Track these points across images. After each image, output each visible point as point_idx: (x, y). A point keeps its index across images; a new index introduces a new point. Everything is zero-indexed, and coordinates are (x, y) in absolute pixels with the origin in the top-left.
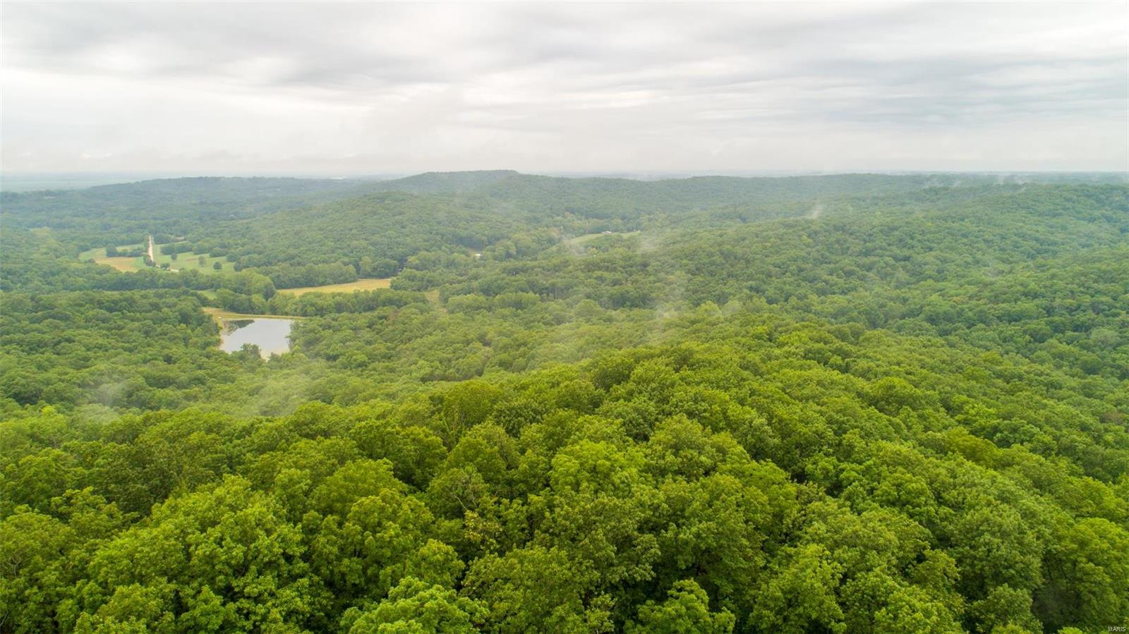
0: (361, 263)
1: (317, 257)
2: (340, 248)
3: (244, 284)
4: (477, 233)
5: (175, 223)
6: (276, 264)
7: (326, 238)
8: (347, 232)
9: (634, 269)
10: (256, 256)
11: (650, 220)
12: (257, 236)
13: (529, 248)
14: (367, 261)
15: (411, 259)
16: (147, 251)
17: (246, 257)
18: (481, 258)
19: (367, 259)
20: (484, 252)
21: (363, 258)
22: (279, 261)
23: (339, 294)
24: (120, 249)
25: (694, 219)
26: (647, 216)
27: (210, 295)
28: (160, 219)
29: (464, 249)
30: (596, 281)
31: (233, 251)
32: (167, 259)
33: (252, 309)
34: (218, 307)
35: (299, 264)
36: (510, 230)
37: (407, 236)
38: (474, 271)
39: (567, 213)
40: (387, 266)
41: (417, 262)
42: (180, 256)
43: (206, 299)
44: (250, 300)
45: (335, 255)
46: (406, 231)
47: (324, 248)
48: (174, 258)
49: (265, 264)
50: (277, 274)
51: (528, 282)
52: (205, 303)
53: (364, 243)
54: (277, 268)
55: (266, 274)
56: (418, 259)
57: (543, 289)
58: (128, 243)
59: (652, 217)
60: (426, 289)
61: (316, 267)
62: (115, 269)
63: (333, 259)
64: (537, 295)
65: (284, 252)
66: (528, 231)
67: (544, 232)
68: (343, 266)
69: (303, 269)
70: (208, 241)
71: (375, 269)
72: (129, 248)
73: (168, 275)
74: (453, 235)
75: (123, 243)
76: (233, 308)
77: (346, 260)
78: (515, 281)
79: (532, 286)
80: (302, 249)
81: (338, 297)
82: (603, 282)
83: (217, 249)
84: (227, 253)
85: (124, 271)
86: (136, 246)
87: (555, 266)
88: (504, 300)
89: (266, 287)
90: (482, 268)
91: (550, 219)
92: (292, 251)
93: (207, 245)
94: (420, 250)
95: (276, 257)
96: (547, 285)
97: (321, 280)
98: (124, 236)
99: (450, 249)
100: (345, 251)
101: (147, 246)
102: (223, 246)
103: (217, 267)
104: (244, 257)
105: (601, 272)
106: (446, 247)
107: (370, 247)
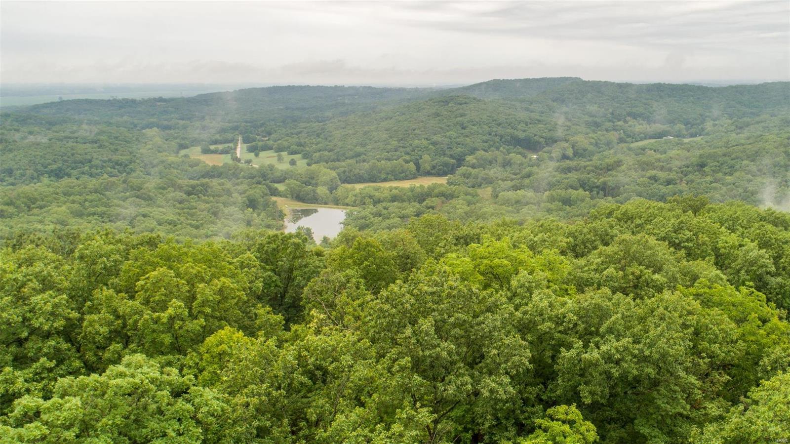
0: (421, 161)
1: (381, 155)
2: (403, 147)
3: (313, 178)
4: (535, 135)
5: (262, 125)
6: (344, 161)
7: (391, 137)
8: (410, 132)
9: (690, 169)
10: (326, 153)
11: (714, 125)
12: (330, 136)
13: (585, 150)
14: (427, 160)
15: (469, 158)
16: (235, 149)
17: (317, 154)
18: (537, 159)
19: (426, 157)
20: (540, 153)
21: (423, 157)
22: (347, 158)
23: (396, 188)
24: (212, 147)
25: (763, 124)
26: (712, 122)
27: (281, 187)
28: (250, 122)
29: (521, 150)
30: (648, 180)
31: (308, 149)
32: (251, 156)
33: (315, 200)
34: (287, 197)
35: (364, 161)
36: (569, 132)
37: (467, 136)
38: (528, 169)
39: (628, 118)
40: (446, 164)
41: (475, 161)
42: (262, 154)
43: (277, 189)
44: (314, 191)
45: (398, 153)
46: (466, 131)
47: (389, 147)
48: (257, 155)
49: (333, 161)
50: (343, 169)
51: (579, 180)
52: (275, 192)
53: (425, 142)
54: (343, 164)
55: (333, 169)
56: (476, 159)
57: (593, 187)
58: (221, 143)
59: (716, 122)
60: (480, 186)
61: (379, 164)
62: (204, 162)
63: (395, 157)
64: (587, 192)
65: (351, 150)
66: (587, 134)
67: (603, 135)
68: (404, 163)
69: (366, 166)
70: (287, 140)
71: (434, 167)
72: (220, 147)
73: (248, 169)
74: (511, 137)
75: (216, 142)
76: (299, 198)
77: (407, 158)
78: (565, 179)
79: (583, 185)
80: (368, 147)
81: (394, 190)
82: (656, 181)
83: (294, 147)
84: (302, 151)
85: (211, 164)
86: (226, 145)
87: (608, 165)
88: (553, 196)
89: (331, 180)
90: (535, 167)
91: (611, 124)
92: (359, 149)
93: (286, 144)
94: (478, 150)
95: (344, 154)
96: (598, 184)
97: (383, 176)
98: (218, 137)
99: (508, 150)
100: (408, 149)
101: (236, 145)
102: (300, 145)
103: (293, 163)
104: (315, 154)
105: (655, 172)
106: (504, 148)
107: (431, 146)
